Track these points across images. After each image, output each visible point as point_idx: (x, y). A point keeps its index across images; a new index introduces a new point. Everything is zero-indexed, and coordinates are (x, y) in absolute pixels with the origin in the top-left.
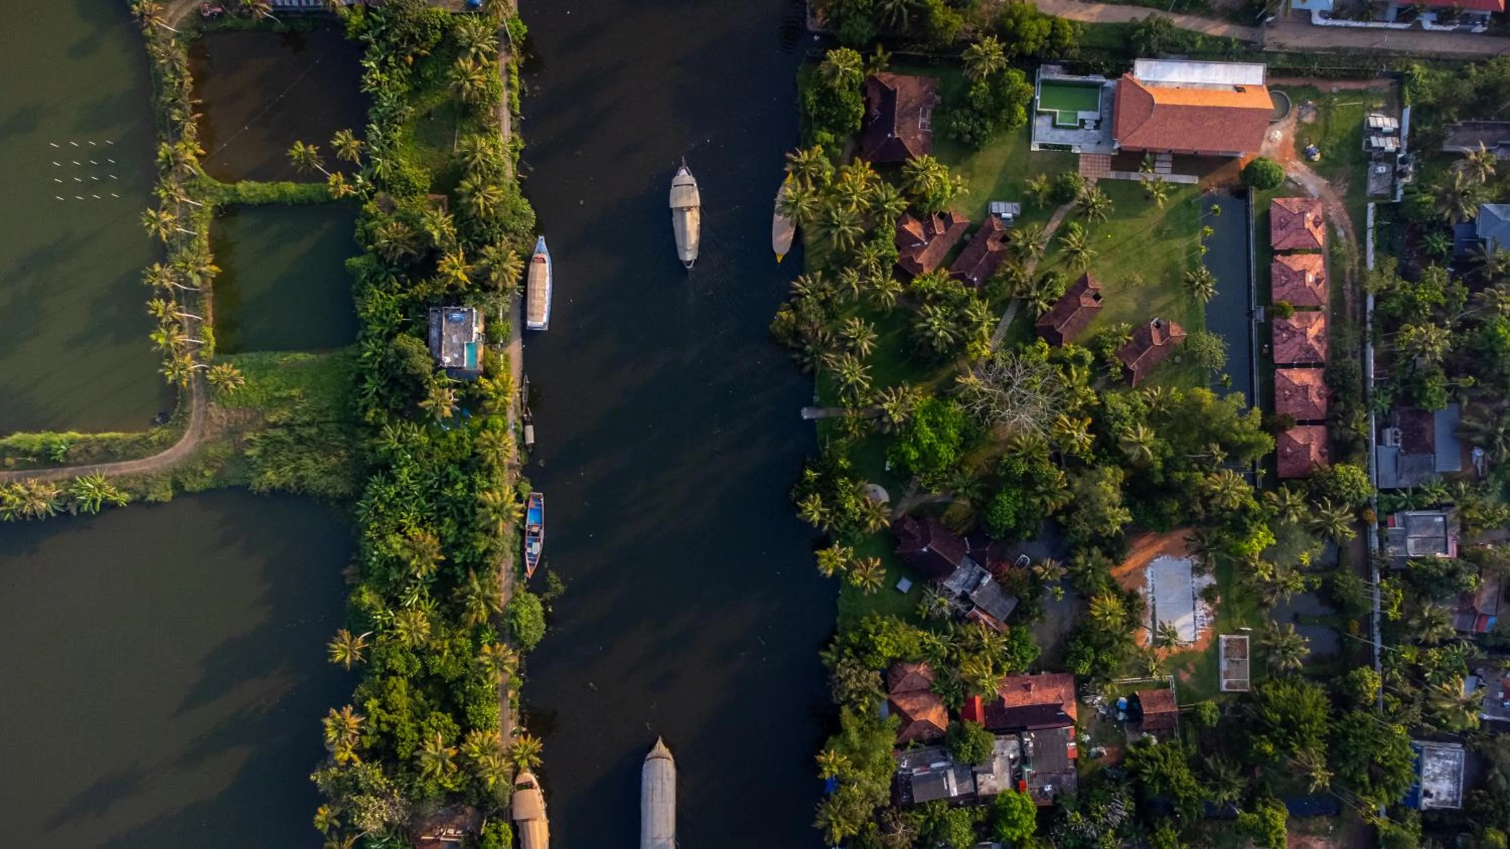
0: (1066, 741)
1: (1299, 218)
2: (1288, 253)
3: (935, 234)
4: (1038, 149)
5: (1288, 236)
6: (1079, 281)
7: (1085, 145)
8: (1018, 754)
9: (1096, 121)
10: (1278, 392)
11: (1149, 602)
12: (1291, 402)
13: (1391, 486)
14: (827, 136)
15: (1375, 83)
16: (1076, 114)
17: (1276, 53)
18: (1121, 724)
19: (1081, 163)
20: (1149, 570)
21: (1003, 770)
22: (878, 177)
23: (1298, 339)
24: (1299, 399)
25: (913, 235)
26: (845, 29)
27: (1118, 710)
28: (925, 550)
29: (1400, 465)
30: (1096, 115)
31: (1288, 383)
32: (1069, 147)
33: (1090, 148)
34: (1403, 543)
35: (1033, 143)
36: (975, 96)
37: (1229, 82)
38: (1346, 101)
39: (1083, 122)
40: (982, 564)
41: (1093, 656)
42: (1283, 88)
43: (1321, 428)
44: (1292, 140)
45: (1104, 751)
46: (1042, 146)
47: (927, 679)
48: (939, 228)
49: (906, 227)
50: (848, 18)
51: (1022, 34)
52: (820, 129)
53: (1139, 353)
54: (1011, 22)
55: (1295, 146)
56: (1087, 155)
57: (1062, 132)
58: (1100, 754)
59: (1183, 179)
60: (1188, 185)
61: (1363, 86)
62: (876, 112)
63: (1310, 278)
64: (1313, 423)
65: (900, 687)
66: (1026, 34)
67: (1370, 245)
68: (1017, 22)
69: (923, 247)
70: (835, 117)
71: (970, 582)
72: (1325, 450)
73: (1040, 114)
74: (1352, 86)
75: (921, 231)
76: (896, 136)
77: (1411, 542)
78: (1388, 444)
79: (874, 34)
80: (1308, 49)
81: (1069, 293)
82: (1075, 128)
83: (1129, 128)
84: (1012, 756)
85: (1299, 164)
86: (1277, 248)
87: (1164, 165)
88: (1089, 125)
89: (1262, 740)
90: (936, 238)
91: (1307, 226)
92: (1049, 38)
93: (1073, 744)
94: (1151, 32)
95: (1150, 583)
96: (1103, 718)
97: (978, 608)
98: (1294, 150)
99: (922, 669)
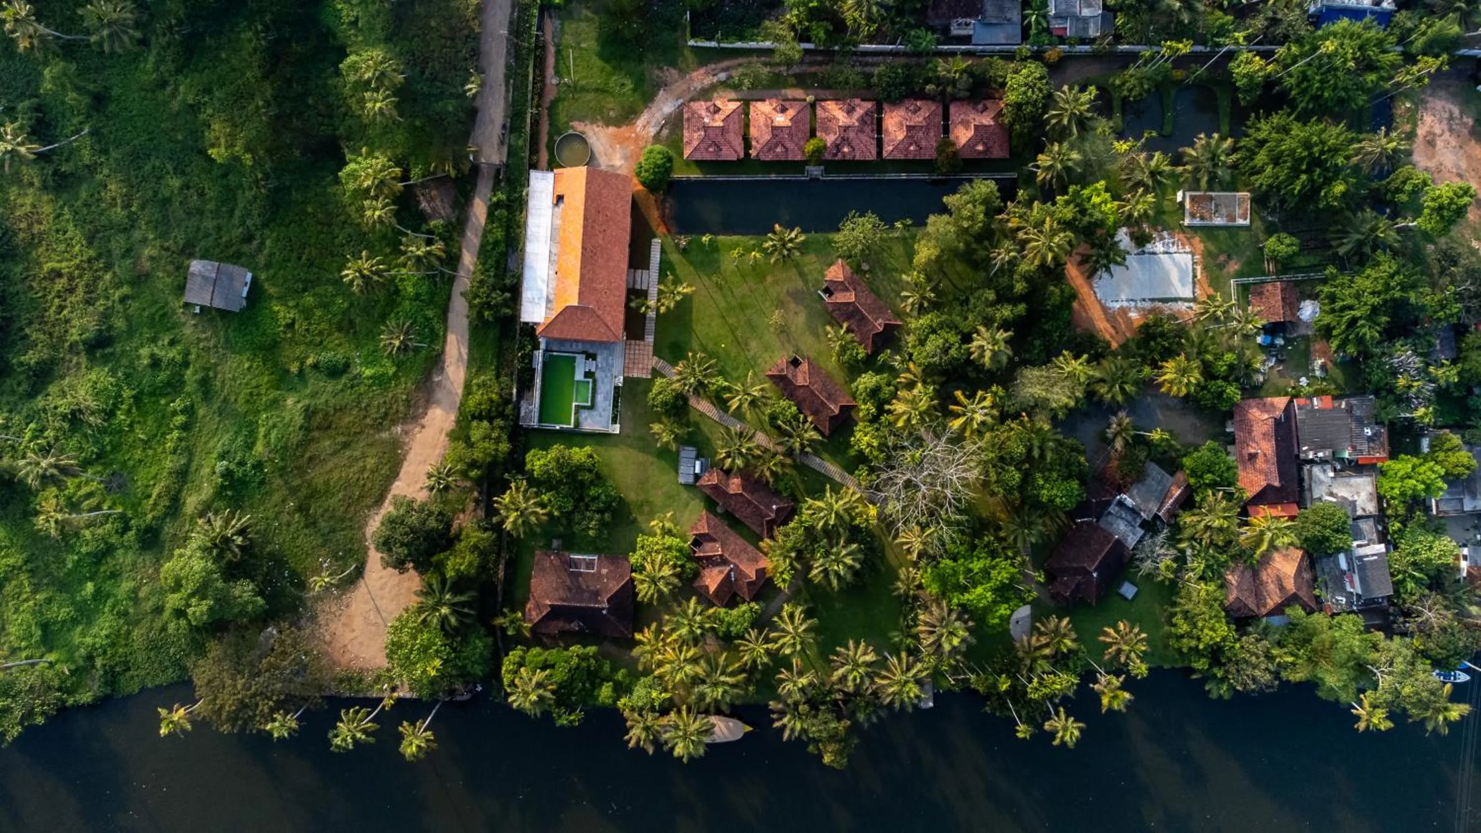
0: (1313, 410)
1: (710, 132)
2: (747, 145)
3: (721, 556)
4: (618, 426)
5: (729, 143)
6: (776, 384)
7: (615, 372)
8: (1328, 467)
9: (587, 359)
10: (911, 157)
11: (1148, 305)
12: (923, 143)
13: (1018, 30)
14: (605, 692)
15: (549, 37)
16: (578, 382)
17: (510, 146)
18: (1288, 341)
19: (635, 375)
20: (1111, 305)
21: (1348, 485)
22: (654, 626)
23: (851, 135)
24: (921, 134)
25: (721, 582)
26: (478, 670)
27: (1272, 345)
28: (1095, 575)
29: (995, 21)
30: (580, 359)
31: (901, 146)
32: (617, 388)
33: (618, 364)
34: (1086, 20)
35: (610, 431)
36: (560, 508)
37: (549, 211)
38: (568, 68)
39: (589, 374)
40: (1109, 503)
41: (1220, 382)
42: (551, 140)
43: (953, 109)
44: (612, 129)
45: (1320, 362)
46: (614, 421)
47: (1243, 572)
48: (714, 549)
49: (712, 589)
50: (464, 667)
51: (489, 459)
52: (596, 698)
53: (863, 318)
54: (474, 473)
55: (619, 126)
56: (626, 368)
57: (599, 398)
58: (1323, 367)
59: (655, 256)
60: (663, 251)
61: (552, 49)
62: (574, 626)
63: (781, 120)
64: (946, 117)
65: (1251, 603)
66: (490, 454)
67: (739, 45)
68: (473, 465)
69: (737, 569)
70: (584, 684)
71: (1129, 518)
72: (980, 106)
73: (577, 424)
74: (551, 61)
75: (716, 570)
76: (606, 605)
77: (1086, 12)
78: (971, 32)
79: (482, 631)
80: (506, 110)
81: (790, 397)
82: (595, 382)
83: (602, 330)
84: (1332, 474)
85: (640, 122)
86: (742, 155)
87: (638, 279)
88: (591, 366)
89: (1326, 196)
90: (726, 555)
91: (719, 124)
92: (491, 420)
93: (1315, 401)
94: (488, 303)
95: (1125, 304)
96: (1279, 362)
97: (1159, 510)
98: (624, 128)
99: (1232, 579)
